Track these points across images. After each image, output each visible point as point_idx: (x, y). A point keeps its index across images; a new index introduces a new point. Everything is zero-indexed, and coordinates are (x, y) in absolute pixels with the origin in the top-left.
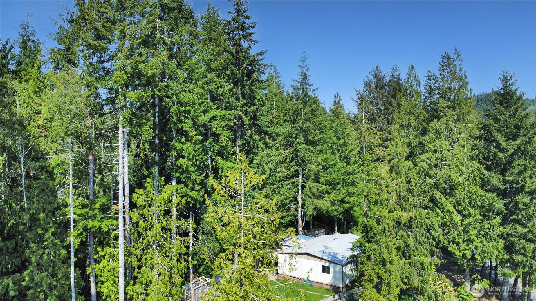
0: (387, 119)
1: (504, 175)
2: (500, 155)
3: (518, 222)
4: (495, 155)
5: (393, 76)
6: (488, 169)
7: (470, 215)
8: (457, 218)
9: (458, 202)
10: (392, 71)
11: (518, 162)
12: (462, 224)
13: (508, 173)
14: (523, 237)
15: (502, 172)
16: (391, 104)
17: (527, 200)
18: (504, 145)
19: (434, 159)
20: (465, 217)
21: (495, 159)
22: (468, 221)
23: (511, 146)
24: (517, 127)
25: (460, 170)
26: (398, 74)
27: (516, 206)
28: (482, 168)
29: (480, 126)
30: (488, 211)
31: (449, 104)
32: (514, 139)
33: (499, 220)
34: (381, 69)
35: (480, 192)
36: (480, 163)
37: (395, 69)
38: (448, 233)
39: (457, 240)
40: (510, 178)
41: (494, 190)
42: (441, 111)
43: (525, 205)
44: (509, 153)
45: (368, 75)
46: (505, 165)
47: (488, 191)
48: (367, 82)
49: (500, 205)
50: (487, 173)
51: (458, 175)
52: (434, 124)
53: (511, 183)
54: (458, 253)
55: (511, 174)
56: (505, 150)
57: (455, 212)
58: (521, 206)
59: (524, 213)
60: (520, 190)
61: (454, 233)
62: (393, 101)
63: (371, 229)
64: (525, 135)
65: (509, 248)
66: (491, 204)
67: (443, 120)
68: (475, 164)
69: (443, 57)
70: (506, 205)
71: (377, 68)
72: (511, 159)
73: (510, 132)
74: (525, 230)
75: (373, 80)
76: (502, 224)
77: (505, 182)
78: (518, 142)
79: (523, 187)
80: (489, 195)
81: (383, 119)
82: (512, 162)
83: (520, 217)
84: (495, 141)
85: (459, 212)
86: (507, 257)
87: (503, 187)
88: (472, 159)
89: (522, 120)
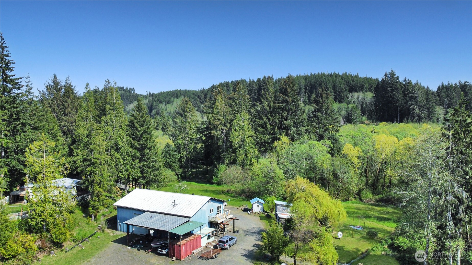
0: (64, 111)
1: (139, 142)
2: (138, 133)
3: (145, 160)
4: (136, 133)
5: (67, 83)
6: (133, 139)
7: (127, 160)
8: (122, 161)
9: (122, 154)
10: (66, 80)
11: (144, 136)
12: (124, 164)
13: (141, 141)
14: (147, 166)
15: (139, 141)
16: (66, 102)
17: (148, 151)
18: (139, 129)
19: (105, 136)
20: (124, 160)
21: (136, 135)
22: (126, 162)
23: (141, 129)
24: (144, 122)
25: (122, 140)
26: (70, 82)
27: (144, 154)
28: (131, 139)
29: (129, 121)
30: (134, 157)
31: (111, 108)
32: (143, 127)
33: (138, 161)
34: (58, 77)
35: (131, 149)
36: (130, 137)
37: (68, 79)
38: (118, 168)
39: (122, 171)
40: (142, 143)
41: (136, 148)
42: (107, 111)
43: (147, 153)
44: (141, 133)
45: (48, 80)
46: (139, 137)
47: (134, 149)
48: (48, 86)
49: (138, 154)
50: (133, 141)
51: (121, 143)
52: (104, 118)
53: (142, 145)
54: (122, 176)
55: (142, 142)
56: (139, 131)
57: (121, 158)
58: (146, 154)
59: (147, 156)
60: (145, 148)
61: (120, 168)
62: (68, 100)
63: (96, 163)
64: (147, 125)
65: (142, 172)
66: (135, 154)
67: (109, 116)
68: (128, 137)
69: (106, 81)
70: (141, 154)
71: (55, 76)
72: (142, 135)
73: (142, 124)
74: (147, 163)
75: (52, 84)
76: (139, 162)
77: (139, 144)
78: (144, 128)
79: (147, 146)
80: (134, 150)
81: (61, 112)
82: (142, 136)
83: (146, 158)
84: (136, 127)
85: (122, 158)
86: (141, 175)
87: (139, 147)
88: (127, 135)
89: (145, 119)
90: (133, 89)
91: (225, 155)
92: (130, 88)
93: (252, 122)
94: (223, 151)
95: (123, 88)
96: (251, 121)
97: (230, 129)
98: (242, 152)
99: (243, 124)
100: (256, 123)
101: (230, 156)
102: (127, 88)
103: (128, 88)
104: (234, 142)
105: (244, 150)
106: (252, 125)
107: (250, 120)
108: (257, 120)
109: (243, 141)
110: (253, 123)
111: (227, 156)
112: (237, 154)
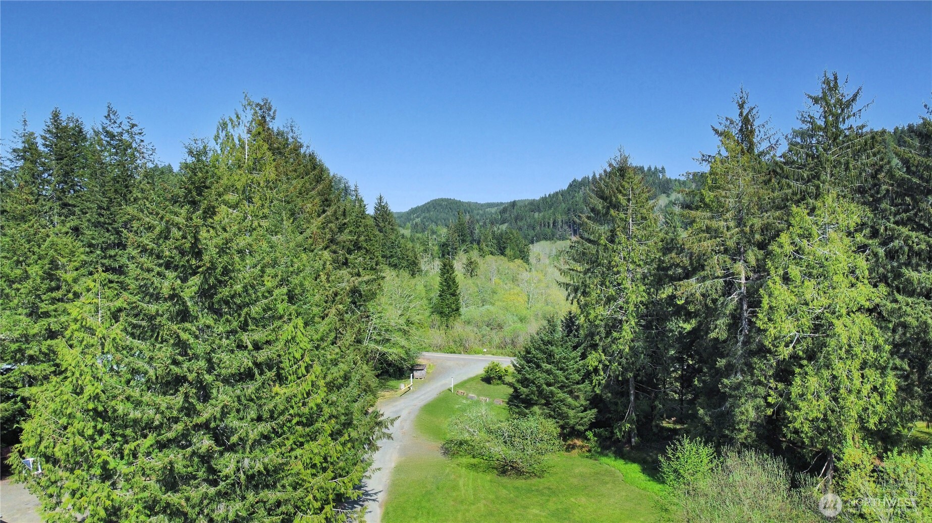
90: (663, 168)
91: (738, 386)
92: (656, 168)
93: (876, 241)
94: (730, 370)
95: (642, 169)
96: (875, 234)
97: (761, 270)
98: (813, 382)
99: (821, 251)
100: (896, 243)
101: (761, 390)
102: (649, 169)
103: (653, 169)
104: (772, 331)
105: (826, 373)
106: (876, 255)
107: (867, 231)
108: (905, 231)
109: (820, 326)
110: (884, 244)
111: (750, 389)
112: (795, 390)
